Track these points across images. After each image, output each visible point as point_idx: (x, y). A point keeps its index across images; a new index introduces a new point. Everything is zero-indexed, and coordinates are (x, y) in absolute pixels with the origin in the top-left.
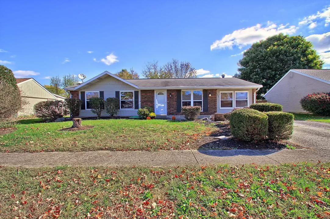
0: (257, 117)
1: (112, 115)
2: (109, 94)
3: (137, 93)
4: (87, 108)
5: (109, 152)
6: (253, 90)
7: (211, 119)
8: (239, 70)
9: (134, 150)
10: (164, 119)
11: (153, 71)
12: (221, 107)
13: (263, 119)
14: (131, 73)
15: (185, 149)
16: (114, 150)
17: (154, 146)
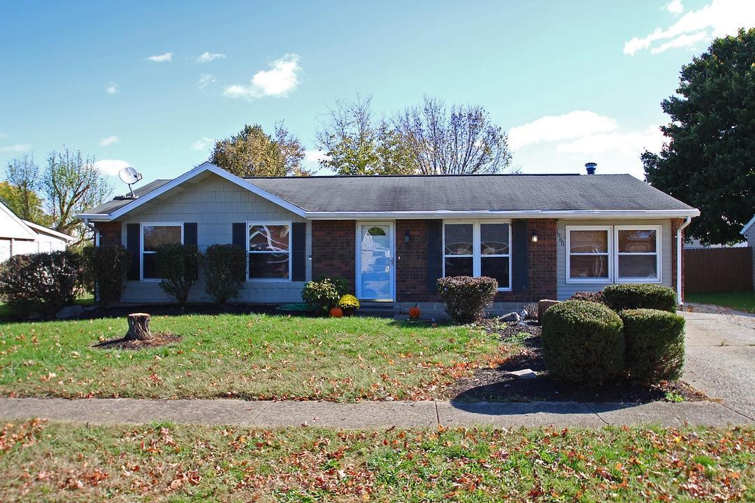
0: (595, 325)
1: (223, 300)
2: (215, 234)
3: (299, 228)
4: (146, 276)
5: (243, 401)
6: (675, 223)
7: (527, 318)
8: (666, 131)
9: (301, 400)
10: (384, 316)
11: (353, 131)
12: (572, 276)
13: (609, 329)
14: (276, 139)
15: (421, 400)
16: (255, 397)
17: (349, 390)
